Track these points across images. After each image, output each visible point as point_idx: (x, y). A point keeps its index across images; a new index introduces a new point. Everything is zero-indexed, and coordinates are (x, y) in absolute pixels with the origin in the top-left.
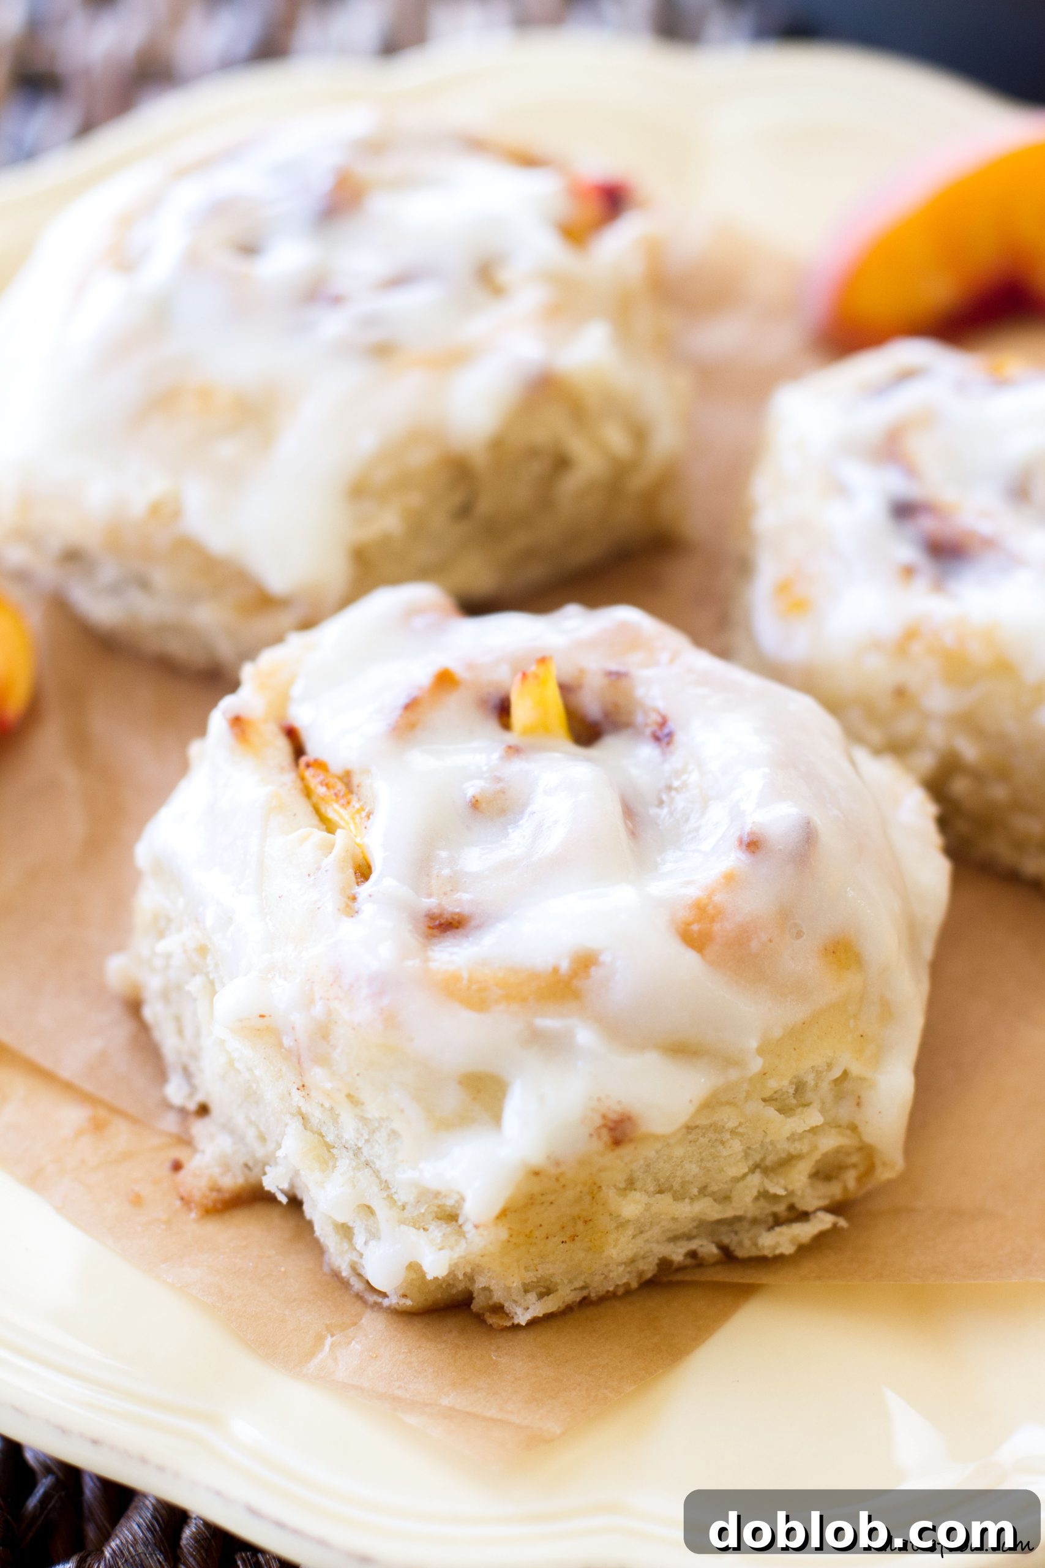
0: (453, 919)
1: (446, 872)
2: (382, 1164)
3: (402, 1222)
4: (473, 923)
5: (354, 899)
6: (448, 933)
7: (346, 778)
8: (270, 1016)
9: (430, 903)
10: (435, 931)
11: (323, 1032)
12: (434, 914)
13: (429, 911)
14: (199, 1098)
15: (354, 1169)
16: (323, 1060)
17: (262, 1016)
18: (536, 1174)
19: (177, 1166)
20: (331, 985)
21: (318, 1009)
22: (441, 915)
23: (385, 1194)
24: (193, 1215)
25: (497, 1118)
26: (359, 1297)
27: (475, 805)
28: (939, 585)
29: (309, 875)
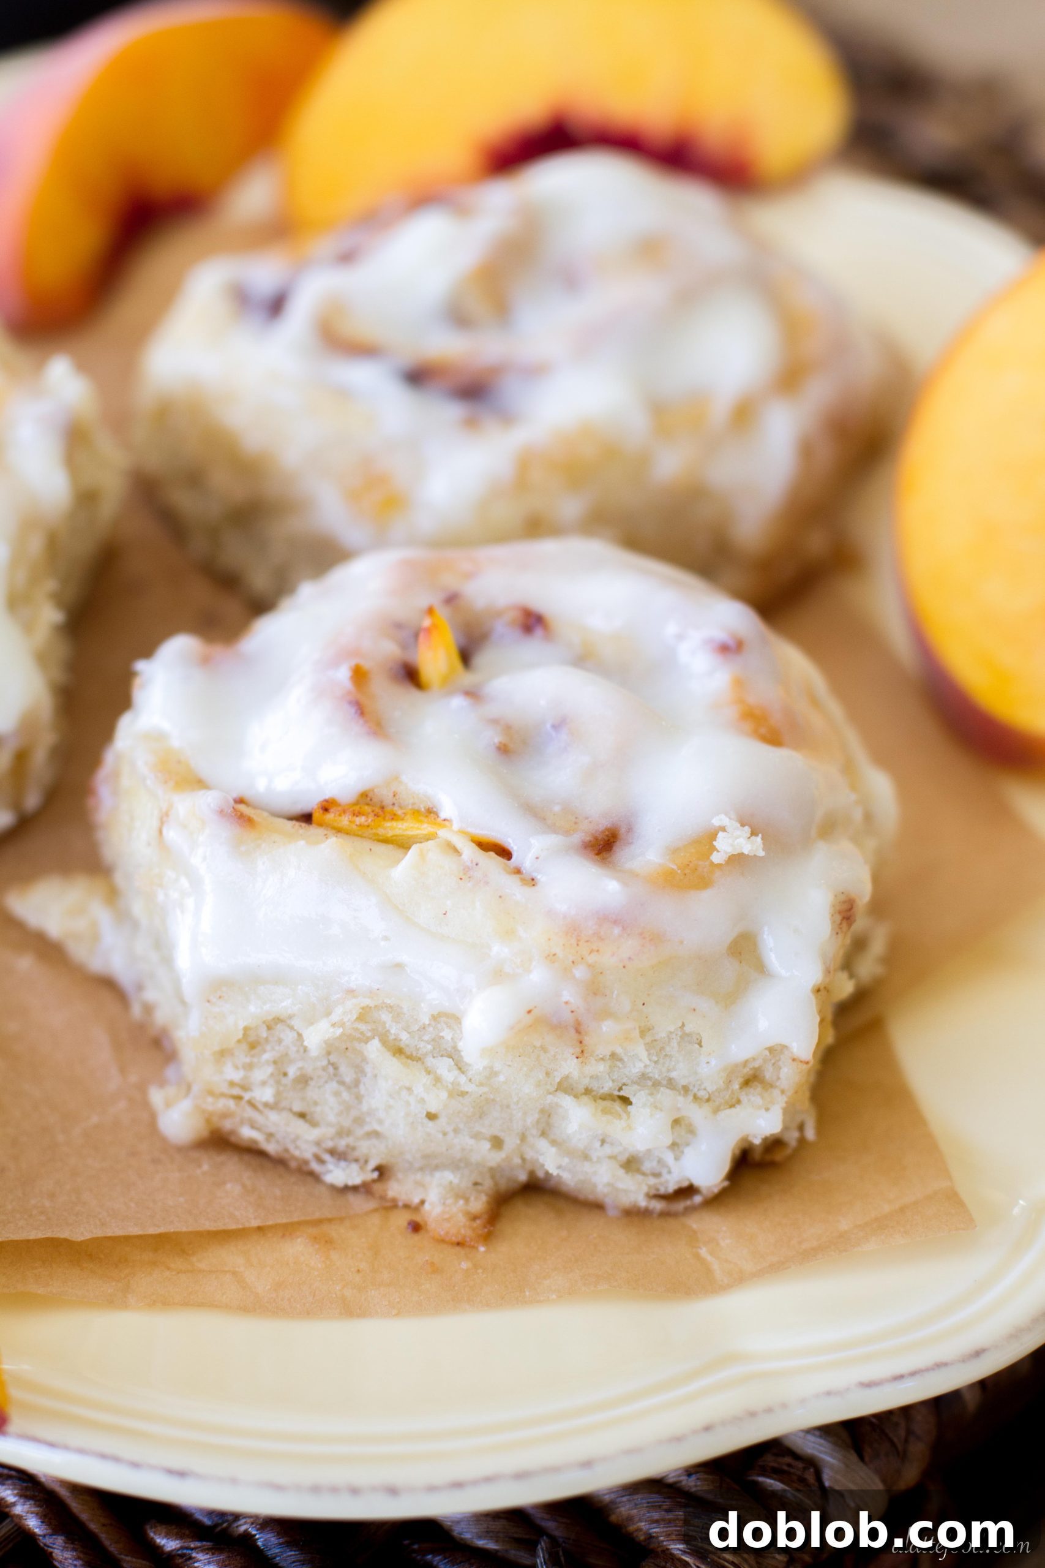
0: (607, 836)
1: (557, 808)
2: (680, 1073)
3: (716, 1111)
4: (623, 830)
5: (518, 871)
6: (614, 848)
7: (365, 797)
8: (535, 1007)
9: (577, 838)
10: (604, 854)
11: (594, 988)
12: (590, 841)
13: (583, 842)
14: (372, 1164)
15: (651, 1094)
16: (607, 1013)
17: (529, 1012)
18: (819, 990)
19: (416, 1227)
20: (578, 945)
21: (580, 972)
22: (596, 839)
23: (691, 1098)
24: (482, 1249)
25: (761, 968)
26: (664, 1214)
27: (503, 750)
28: (507, 418)
29: (461, 879)
